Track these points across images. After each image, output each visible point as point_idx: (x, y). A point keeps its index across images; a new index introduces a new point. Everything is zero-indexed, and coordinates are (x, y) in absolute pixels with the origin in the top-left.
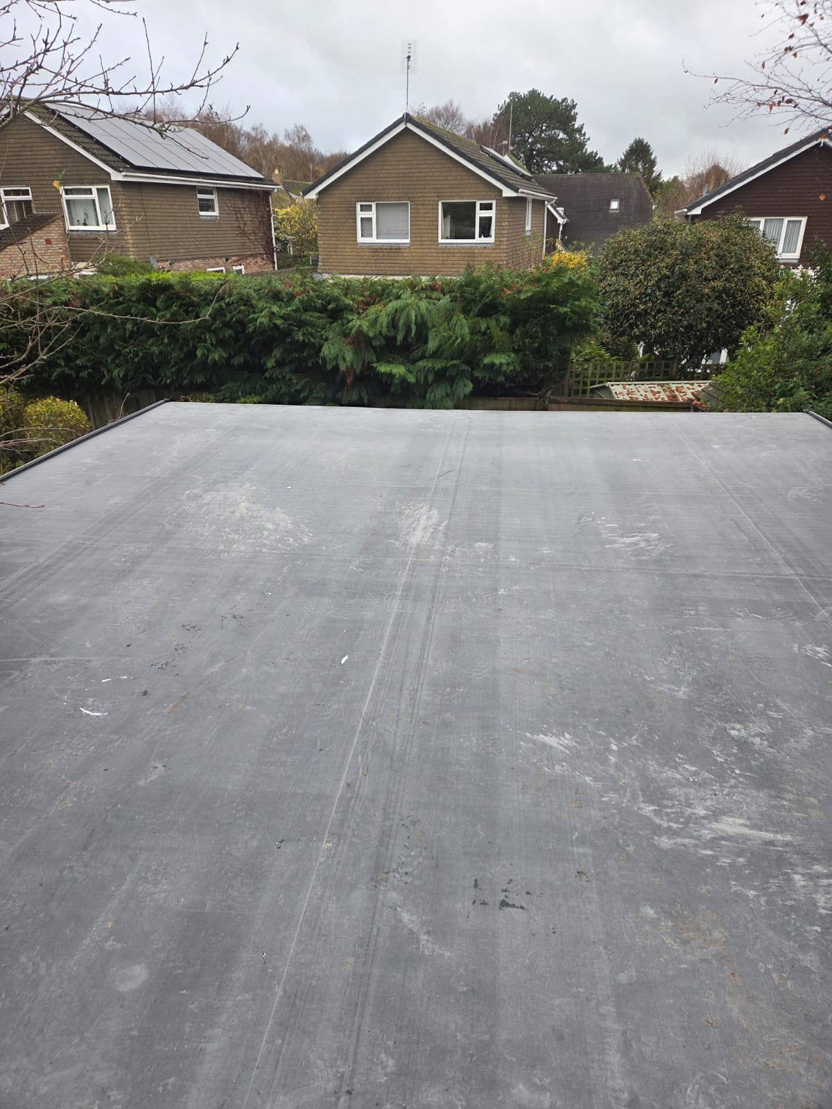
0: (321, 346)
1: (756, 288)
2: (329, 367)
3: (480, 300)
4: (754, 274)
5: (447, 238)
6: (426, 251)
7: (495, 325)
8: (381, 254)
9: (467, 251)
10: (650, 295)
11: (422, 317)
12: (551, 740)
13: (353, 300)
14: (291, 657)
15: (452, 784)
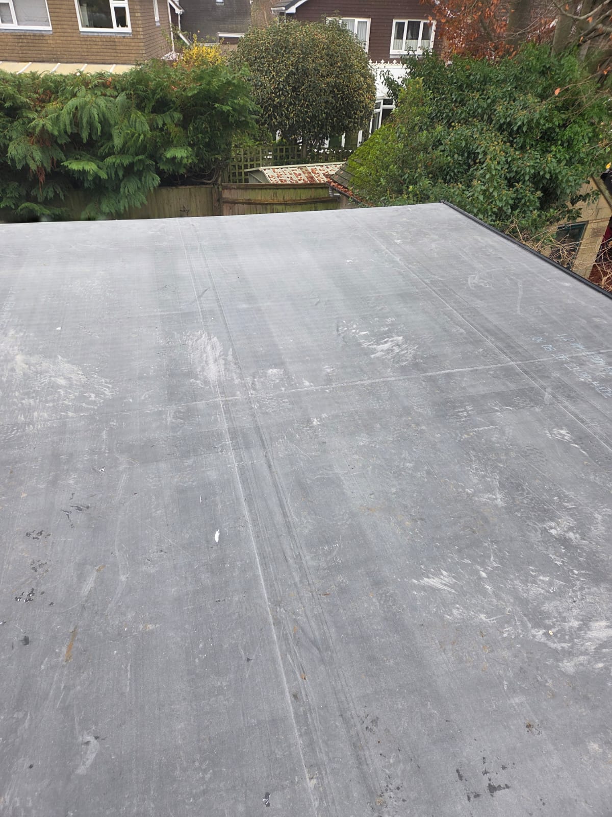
0: (6, 147)
1: (357, 84)
2: (19, 167)
3: (153, 98)
4: (355, 72)
5: (87, 26)
6: (69, 38)
7: (170, 120)
8: (25, 41)
9: (108, 40)
10: (282, 90)
11: (104, 116)
12: (433, 582)
13: (29, 97)
14: (164, 547)
15: (384, 661)
